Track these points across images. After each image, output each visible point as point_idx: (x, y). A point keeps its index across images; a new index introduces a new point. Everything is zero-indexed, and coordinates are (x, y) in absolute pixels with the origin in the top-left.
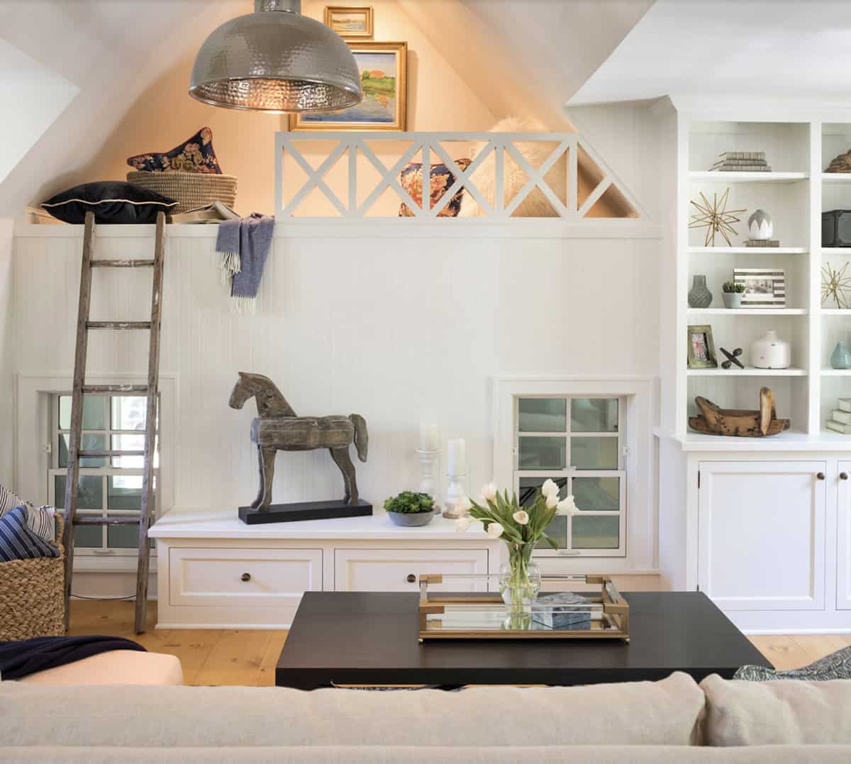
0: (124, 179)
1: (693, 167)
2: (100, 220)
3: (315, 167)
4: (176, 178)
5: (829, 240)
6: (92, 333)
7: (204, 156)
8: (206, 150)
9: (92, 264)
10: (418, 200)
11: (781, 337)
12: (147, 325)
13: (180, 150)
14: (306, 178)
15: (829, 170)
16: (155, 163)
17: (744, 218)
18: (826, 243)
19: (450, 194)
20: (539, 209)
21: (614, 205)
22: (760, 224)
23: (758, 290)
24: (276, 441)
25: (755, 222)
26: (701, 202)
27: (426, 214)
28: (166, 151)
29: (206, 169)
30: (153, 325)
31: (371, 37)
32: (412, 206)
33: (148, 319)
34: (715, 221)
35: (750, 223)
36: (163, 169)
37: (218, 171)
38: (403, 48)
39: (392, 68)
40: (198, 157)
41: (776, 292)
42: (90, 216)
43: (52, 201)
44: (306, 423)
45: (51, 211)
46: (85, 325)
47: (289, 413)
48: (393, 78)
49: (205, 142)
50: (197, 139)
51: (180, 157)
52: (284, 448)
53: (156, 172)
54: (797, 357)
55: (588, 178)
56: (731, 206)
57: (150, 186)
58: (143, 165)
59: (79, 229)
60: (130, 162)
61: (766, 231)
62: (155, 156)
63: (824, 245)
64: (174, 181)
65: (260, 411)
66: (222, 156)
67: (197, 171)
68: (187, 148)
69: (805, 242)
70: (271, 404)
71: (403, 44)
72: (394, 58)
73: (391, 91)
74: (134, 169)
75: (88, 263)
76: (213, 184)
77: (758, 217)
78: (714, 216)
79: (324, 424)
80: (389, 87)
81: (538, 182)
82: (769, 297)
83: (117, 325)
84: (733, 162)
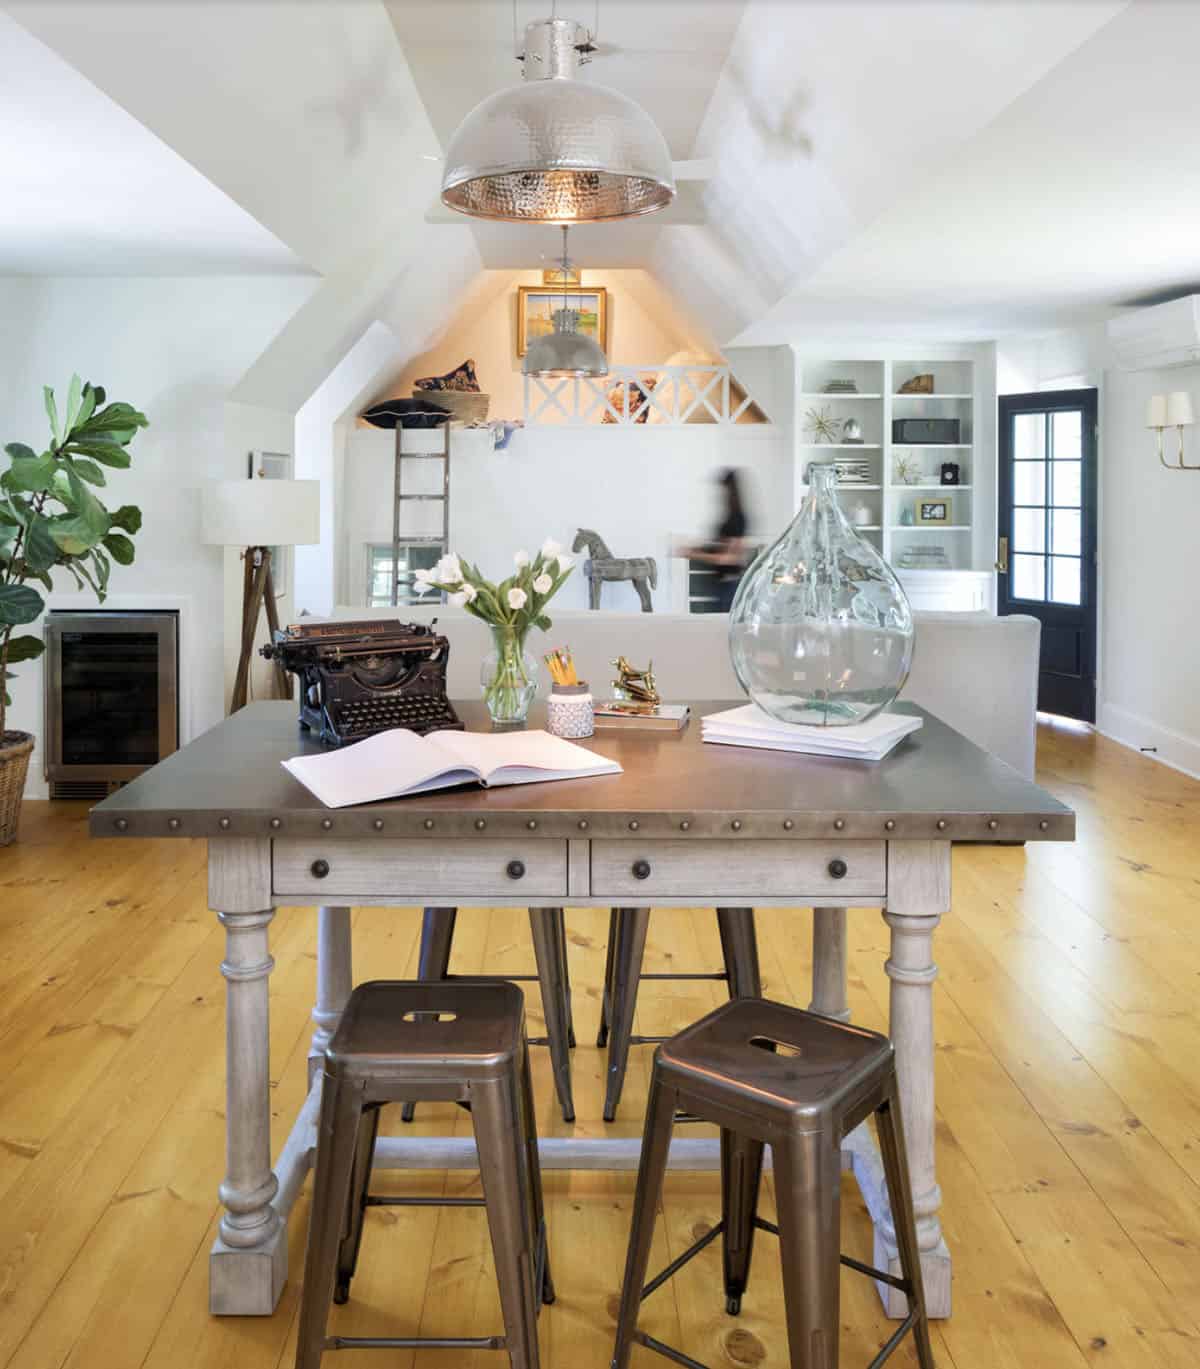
0: (411, 396)
1: (804, 390)
2: (406, 426)
3: (552, 389)
4: (450, 395)
5: (897, 439)
6: (403, 503)
7: (470, 379)
8: (471, 375)
9: (402, 456)
10: (620, 410)
11: (866, 505)
12: (441, 498)
13: (452, 375)
14: (545, 397)
15: (900, 392)
16: (435, 384)
17: (842, 423)
18: (895, 441)
19: (642, 408)
20: (703, 418)
21: (756, 414)
22: (851, 428)
23: (851, 472)
24: (603, 574)
25: (848, 428)
26: (810, 412)
27: (627, 420)
28: (443, 374)
29: (471, 388)
30: (445, 497)
31: (579, 283)
32: (615, 414)
33: (442, 493)
34: (821, 426)
35: (845, 428)
36: (441, 389)
37: (478, 389)
38: (603, 292)
39: (594, 307)
40: (466, 380)
41: (864, 474)
42: (399, 423)
43: (369, 413)
44: (622, 562)
45: (368, 419)
46: (398, 497)
47: (609, 556)
48: (596, 315)
49: (470, 370)
50: (464, 368)
51: (453, 381)
52: (607, 580)
53: (437, 391)
54: (877, 518)
55: (738, 394)
56: (833, 416)
57: (432, 401)
58: (426, 387)
59: (392, 432)
60: (417, 384)
61: (856, 433)
62: (435, 379)
63: (894, 442)
64: (448, 396)
65: (592, 554)
66: (481, 380)
67: (464, 390)
68: (458, 374)
69: (880, 440)
70: (599, 549)
71: (604, 289)
72: (596, 300)
73: (594, 324)
74: (419, 389)
75: (399, 456)
76: (476, 399)
77: (850, 423)
78: (821, 423)
79: (633, 563)
80: (593, 320)
81: (702, 399)
82: (857, 477)
83: (420, 497)
84: (834, 387)
